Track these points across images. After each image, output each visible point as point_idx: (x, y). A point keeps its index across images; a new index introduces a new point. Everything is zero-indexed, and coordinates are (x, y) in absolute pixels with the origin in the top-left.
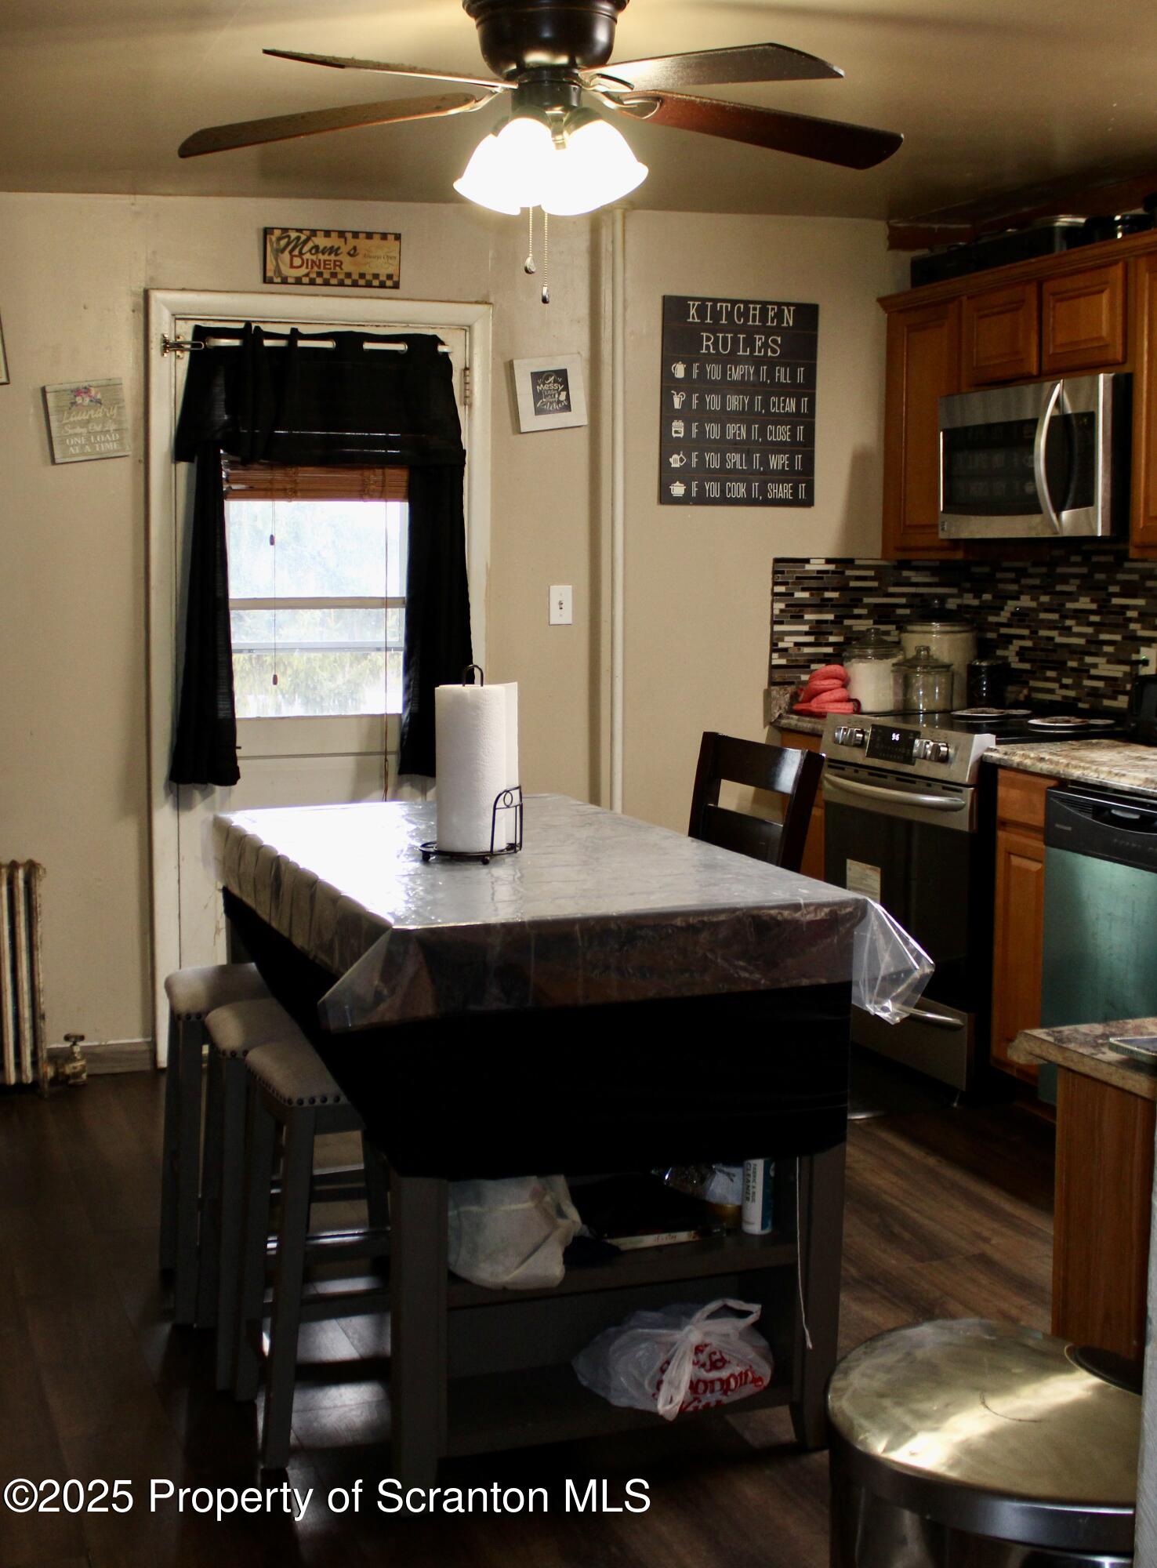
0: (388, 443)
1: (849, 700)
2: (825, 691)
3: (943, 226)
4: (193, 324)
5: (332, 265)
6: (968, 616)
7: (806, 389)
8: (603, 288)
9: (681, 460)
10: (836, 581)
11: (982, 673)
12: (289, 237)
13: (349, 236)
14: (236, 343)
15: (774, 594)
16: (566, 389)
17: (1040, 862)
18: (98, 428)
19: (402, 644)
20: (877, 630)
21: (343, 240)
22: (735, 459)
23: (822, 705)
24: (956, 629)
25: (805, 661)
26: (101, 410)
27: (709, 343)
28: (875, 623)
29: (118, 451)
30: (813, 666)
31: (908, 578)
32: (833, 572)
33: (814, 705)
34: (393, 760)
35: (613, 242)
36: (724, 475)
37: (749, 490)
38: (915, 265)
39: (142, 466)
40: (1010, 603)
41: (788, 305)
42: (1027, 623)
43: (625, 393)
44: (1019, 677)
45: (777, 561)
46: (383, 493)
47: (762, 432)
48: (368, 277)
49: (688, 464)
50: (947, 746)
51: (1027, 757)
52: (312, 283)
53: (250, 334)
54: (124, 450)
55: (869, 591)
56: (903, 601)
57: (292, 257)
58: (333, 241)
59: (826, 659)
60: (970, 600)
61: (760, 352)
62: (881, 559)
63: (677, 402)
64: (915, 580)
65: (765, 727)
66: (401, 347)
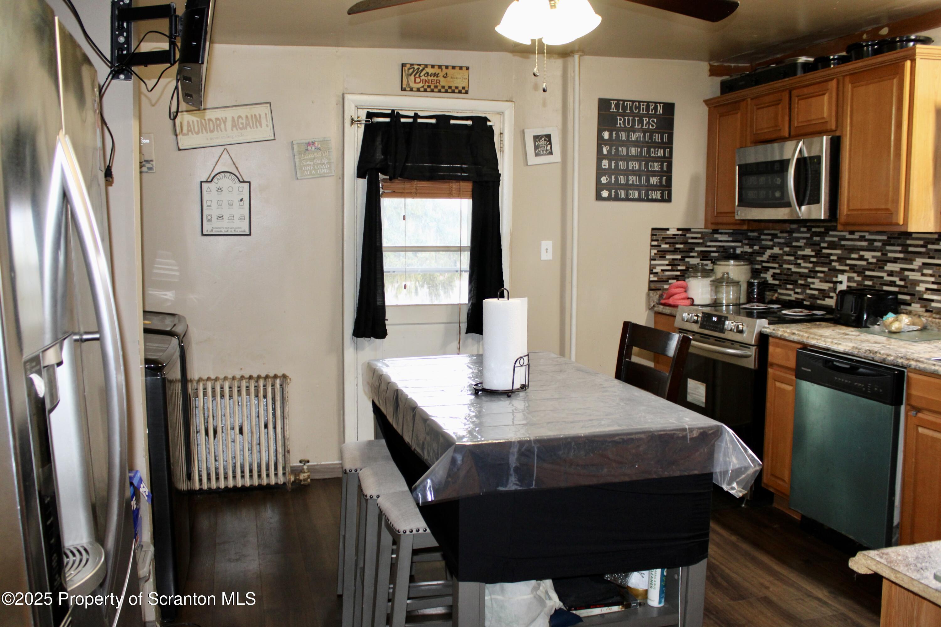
0: (462, 170)
1: (688, 298)
2: (676, 294)
3: (736, 65)
4: (365, 111)
5: (435, 82)
6: (746, 257)
7: (668, 145)
8: (569, 94)
9: (607, 179)
10: (682, 239)
11: (755, 286)
12: (414, 68)
13: (444, 68)
14: (388, 120)
15: (652, 246)
16: (550, 144)
17: (792, 386)
18: (319, 162)
19: (468, 269)
20: (702, 264)
21: (441, 70)
22: (633, 179)
23: (675, 301)
24: (742, 263)
25: (666, 279)
26: (320, 153)
27: (621, 122)
28: (701, 260)
29: (328, 173)
30: (670, 281)
31: (717, 238)
32: (681, 235)
33: (671, 301)
34: (464, 326)
35: (574, 72)
36: (628, 187)
37: (640, 194)
38: (723, 84)
39: (341, 181)
40: (768, 251)
41: (660, 103)
42: (777, 261)
43: (579, 146)
44: (773, 288)
45: (653, 229)
46: (459, 195)
47: (647, 165)
48: (453, 88)
49: (610, 182)
50: (742, 325)
51: (785, 332)
52: (425, 91)
53: (394, 116)
54: (331, 173)
55: (698, 244)
56: (714, 249)
57: (415, 78)
58: (436, 70)
59: (676, 278)
60: (747, 249)
61: (646, 126)
62: (705, 228)
63: (605, 150)
64: (720, 239)
65: (646, 311)
66: (469, 123)
